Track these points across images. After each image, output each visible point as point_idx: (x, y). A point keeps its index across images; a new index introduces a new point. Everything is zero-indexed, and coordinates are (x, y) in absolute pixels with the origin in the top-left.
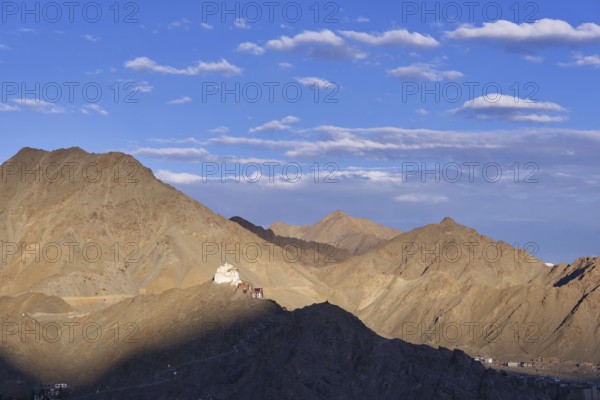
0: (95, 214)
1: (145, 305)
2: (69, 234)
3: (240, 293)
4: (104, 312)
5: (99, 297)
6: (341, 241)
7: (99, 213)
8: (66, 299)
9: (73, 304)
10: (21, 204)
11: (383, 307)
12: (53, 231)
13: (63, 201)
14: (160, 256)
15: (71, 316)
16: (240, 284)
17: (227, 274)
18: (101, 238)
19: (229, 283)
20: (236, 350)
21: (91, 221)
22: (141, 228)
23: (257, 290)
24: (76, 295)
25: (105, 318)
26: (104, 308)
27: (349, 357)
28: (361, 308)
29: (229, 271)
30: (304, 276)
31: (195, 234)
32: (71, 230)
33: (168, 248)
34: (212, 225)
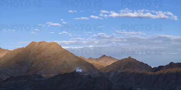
0: (49, 56)
3: (82, 73)
4: (51, 78)
5: (50, 75)
8: (42, 76)
9: (44, 76)
11: (115, 77)
15: (43, 79)
18: (50, 61)
19: (79, 71)
20: (81, 87)
23: (86, 73)
25: (51, 80)
26: (51, 77)
27: (107, 88)
28: (110, 77)
29: (79, 69)
31: (71, 60)
33: (65, 64)
34: (75, 58)
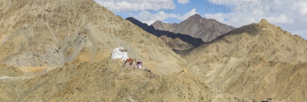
0: (40, 15)
1: (68, 71)
2: (24, 28)
6: (198, 33)
7: (43, 15)
11: (221, 74)
12: (14, 26)
14: (80, 42)
15: (23, 78)
16: (128, 59)
17: (120, 53)
19: (121, 59)
21: (38, 19)
22: (69, 24)
23: (139, 63)
24: (29, 66)
28: (207, 75)
29: (121, 51)
30: (172, 55)
31: (102, 28)
32: (26, 25)
33: (85, 37)
34: (113, 22)
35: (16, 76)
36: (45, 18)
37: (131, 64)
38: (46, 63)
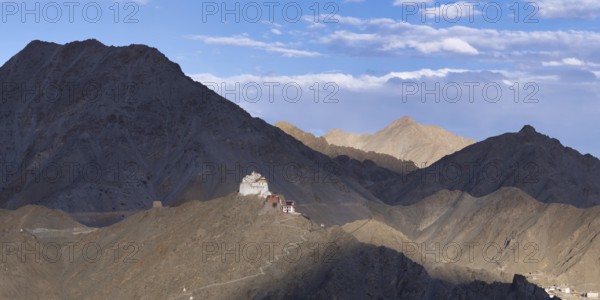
0: (113, 117)
1: (160, 219)
2: (83, 140)
3: (268, 206)
5: (116, 213)
6: (408, 152)
7: (118, 115)
10: (29, 106)
12: (65, 137)
13: (77, 102)
14: (187, 166)
15: (76, 232)
16: (269, 197)
17: (254, 184)
18: (120, 144)
19: (256, 195)
20: (262, 272)
21: (109, 124)
22: (166, 133)
23: (289, 204)
24: (90, 211)
25: (113, 235)
29: (257, 181)
30: (356, 190)
31: (228, 140)
32: (86, 135)
33: (197, 157)
34: (249, 130)
35: (63, 228)
36: (122, 122)
37: (275, 205)
38: (122, 204)
